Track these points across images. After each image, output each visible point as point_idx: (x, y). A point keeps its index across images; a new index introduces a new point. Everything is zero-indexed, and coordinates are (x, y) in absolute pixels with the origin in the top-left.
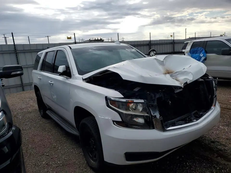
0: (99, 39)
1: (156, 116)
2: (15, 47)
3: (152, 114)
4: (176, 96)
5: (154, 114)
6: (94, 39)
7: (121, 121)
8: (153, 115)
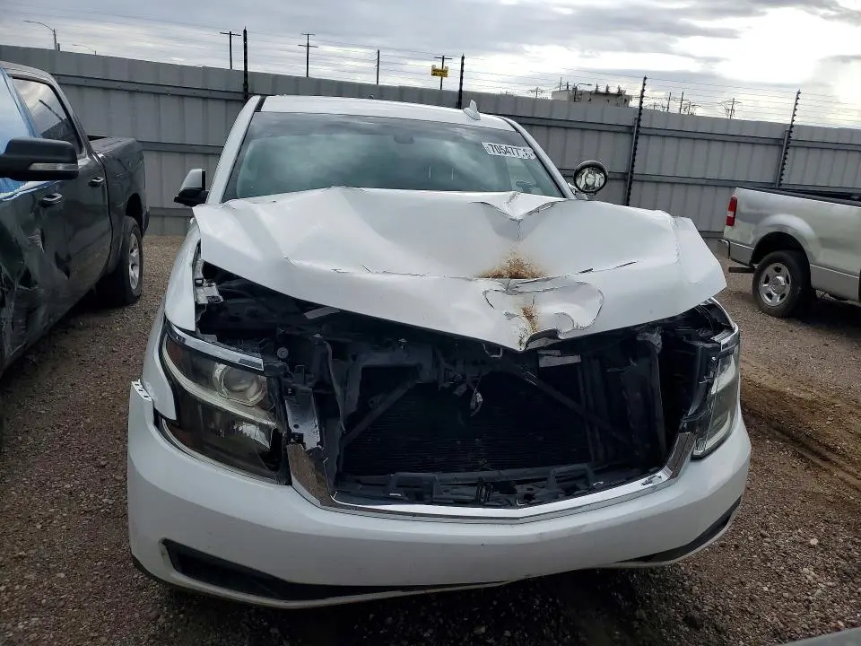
0: (613, 90)
1: (301, 436)
2: (246, 83)
3: (291, 425)
4: (531, 378)
5: (296, 426)
6: (592, 89)
7: (175, 419)
8: (294, 430)
